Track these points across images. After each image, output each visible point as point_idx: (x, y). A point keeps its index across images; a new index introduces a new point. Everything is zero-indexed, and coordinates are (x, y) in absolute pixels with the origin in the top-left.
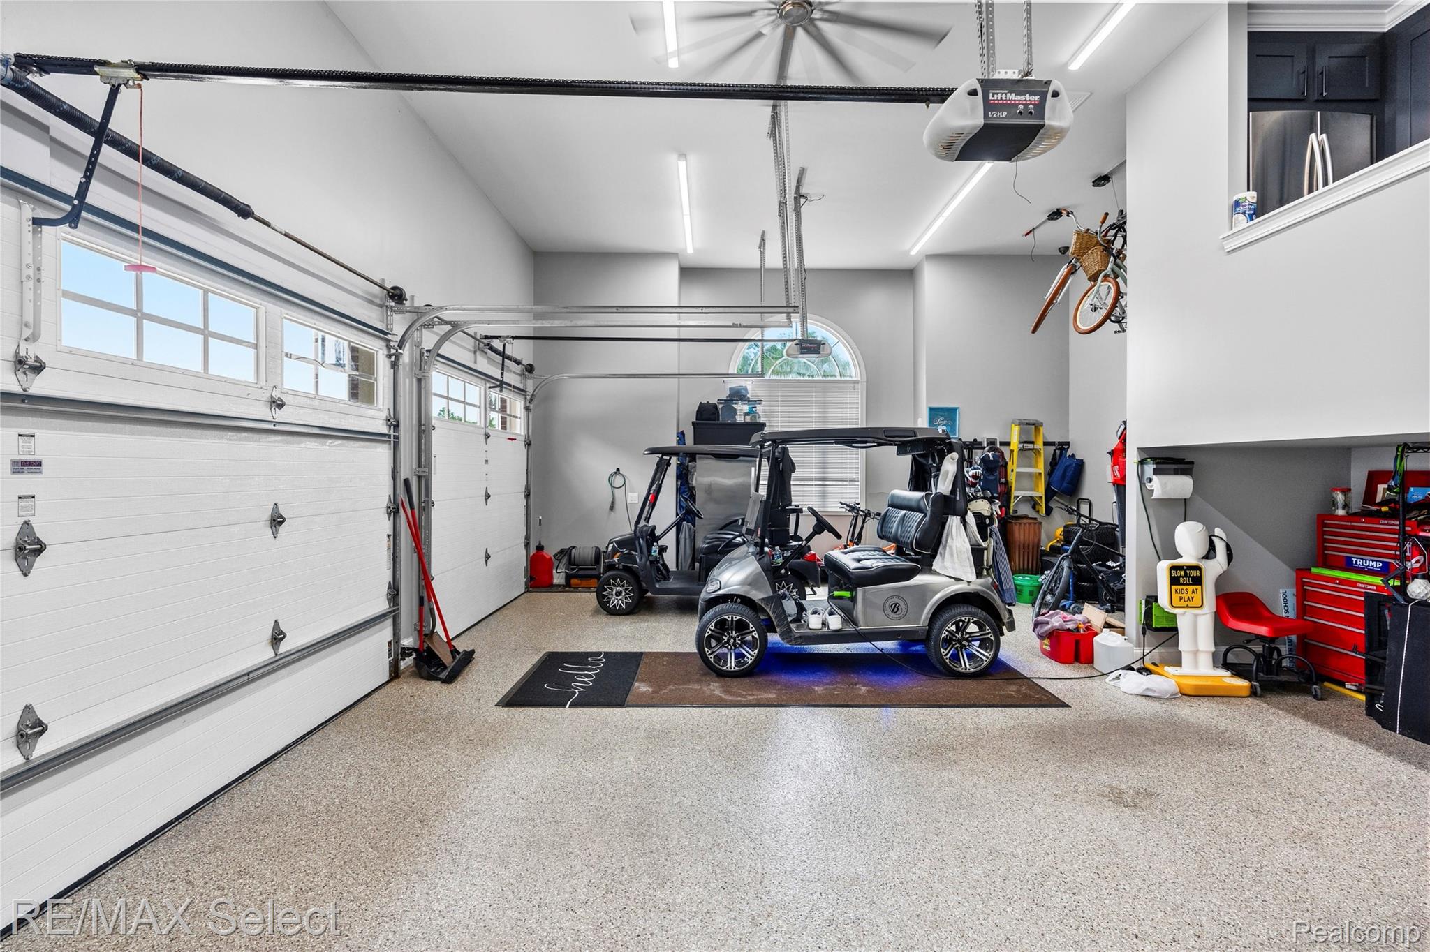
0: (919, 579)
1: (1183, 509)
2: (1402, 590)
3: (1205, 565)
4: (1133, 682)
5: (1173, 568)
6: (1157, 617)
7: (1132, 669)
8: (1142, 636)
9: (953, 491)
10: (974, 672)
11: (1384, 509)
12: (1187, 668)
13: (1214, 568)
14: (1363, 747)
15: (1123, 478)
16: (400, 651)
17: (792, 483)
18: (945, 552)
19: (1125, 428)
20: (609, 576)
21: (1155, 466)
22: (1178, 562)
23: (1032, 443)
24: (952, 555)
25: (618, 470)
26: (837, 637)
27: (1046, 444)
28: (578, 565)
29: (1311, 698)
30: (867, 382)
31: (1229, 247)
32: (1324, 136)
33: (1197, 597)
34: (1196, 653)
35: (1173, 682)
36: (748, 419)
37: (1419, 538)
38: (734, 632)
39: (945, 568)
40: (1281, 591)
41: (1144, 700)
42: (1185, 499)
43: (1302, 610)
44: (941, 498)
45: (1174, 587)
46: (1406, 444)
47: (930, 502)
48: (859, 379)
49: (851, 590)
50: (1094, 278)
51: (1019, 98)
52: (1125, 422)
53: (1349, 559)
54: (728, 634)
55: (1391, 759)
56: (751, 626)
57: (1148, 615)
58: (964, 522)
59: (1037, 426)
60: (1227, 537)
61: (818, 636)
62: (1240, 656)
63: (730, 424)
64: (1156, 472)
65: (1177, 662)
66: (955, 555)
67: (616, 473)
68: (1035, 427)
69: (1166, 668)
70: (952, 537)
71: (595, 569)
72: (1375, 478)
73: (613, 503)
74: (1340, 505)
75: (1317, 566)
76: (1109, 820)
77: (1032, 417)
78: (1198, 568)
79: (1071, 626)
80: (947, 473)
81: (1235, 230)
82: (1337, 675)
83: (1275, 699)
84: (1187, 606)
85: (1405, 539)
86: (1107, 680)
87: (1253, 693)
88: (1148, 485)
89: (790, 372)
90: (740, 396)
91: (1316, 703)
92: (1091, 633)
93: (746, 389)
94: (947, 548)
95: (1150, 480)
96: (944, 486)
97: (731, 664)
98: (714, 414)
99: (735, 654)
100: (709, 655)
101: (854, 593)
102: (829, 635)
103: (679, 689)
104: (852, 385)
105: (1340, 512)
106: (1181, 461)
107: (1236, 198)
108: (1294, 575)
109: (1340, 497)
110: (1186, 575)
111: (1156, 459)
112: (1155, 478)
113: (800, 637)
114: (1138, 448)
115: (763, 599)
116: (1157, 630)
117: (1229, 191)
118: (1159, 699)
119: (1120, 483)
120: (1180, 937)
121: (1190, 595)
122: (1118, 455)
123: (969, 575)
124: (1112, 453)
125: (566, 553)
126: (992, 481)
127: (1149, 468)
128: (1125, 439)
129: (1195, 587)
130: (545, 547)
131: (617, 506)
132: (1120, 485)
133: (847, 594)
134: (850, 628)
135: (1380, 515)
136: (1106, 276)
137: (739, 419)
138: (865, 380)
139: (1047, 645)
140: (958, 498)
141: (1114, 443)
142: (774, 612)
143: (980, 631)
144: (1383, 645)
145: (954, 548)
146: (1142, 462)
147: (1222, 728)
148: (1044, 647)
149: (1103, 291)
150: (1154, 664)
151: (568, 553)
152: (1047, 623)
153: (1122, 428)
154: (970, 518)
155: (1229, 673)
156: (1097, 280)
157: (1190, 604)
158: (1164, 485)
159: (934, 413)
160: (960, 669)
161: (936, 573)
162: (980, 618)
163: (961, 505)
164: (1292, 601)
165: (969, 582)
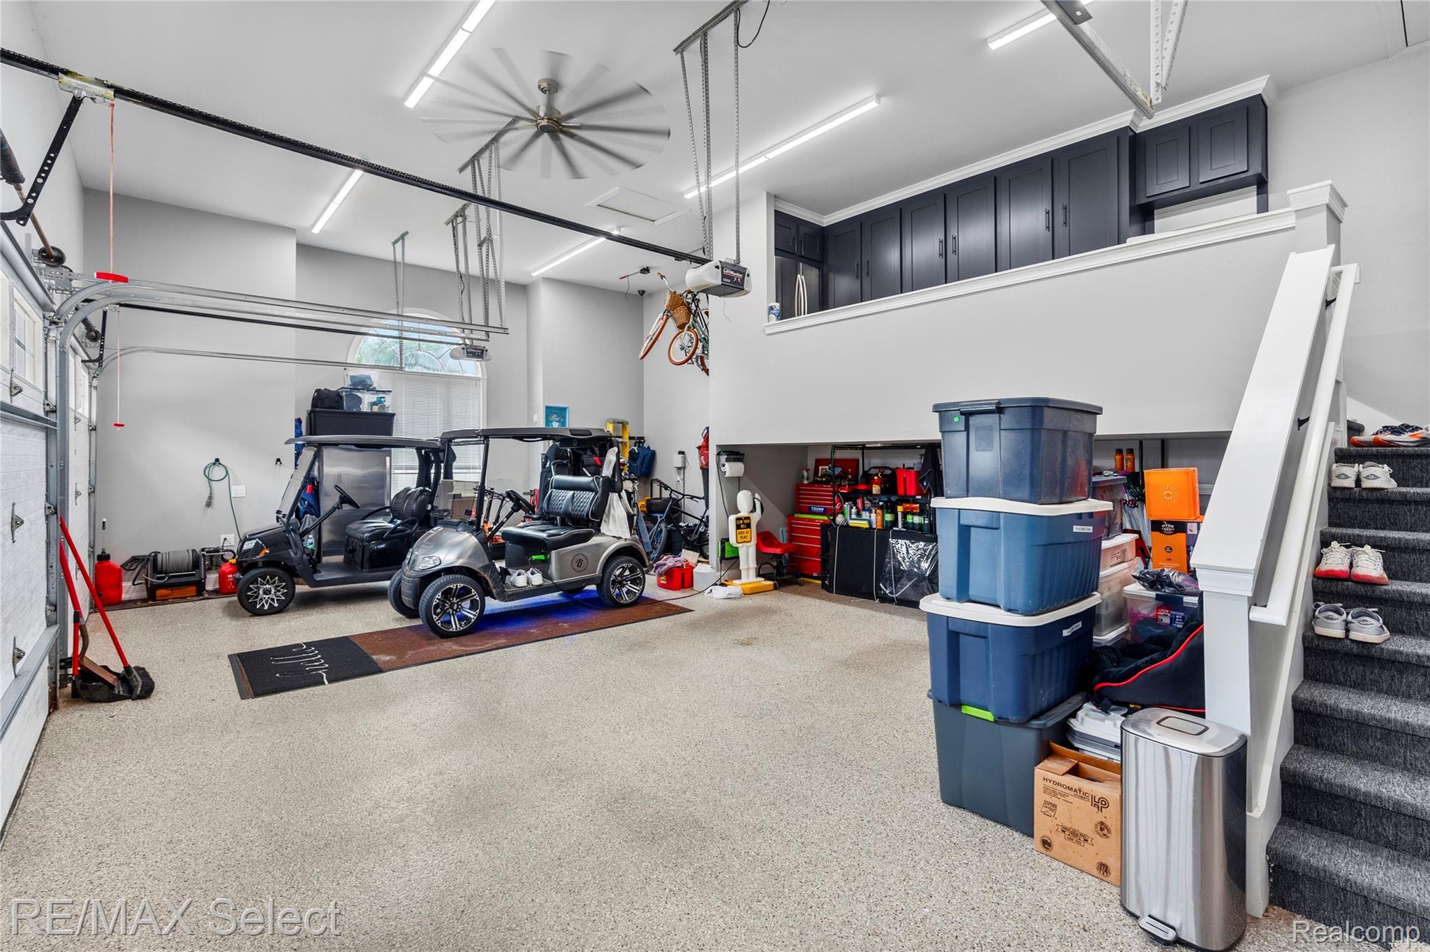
0: (595, 540)
1: (737, 483)
2: (834, 520)
3: (752, 516)
4: (719, 592)
5: (738, 519)
6: (728, 551)
7: (717, 585)
8: (719, 564)
9: (613, 475)
10: (631, 602)
11: (824, 479)
12: (744, 580)
13: (756, 517)
14: (824, 601)
15: (707, 464)
16: (58, 678)
17: (454, 471)
18: (609, 520)
19: (708, 432)
20: (255, 575)
21: (726, 457)
22: (739, 515)
23: (621, 437)
24: (615, 521)
25: (217, 460)
26: (540, 590)
27: (631, 438)
28: (166, 573)
29: (797, 586)
30: (487, 380)
31: (768, 332)
32: (803, 277)
33: (748, 535)
34: (748, 569)
35: (740, 587)
36: (376, 409)
37: (841, 493)
38: (455, 599)
39: (610, 530)
40: (781, 529)
41: (727, 600)
42: (739, 477)
43: (791, 539)
44: (606, 479)
45: (738, 531)
46: (835, 446)
47: (601, 484)
48: (480, 376)
49: (545, 554)
50: (681, 327)
51: (735, 274)
52: (708, 428)
53: (810, 507)
54: (450, 601)
55: (835, 604)
56: (473, 590)
57: (723, 550)
58: (620, 497)
59: (624, 424)
60: (761, 498)
61: (526, 591)
62: (767, 569)
63: (354, 413)
64: (727, 460)
65: (739, 577)
66: (617, 522)
67: (214, 464)
68: (623, 426)
69: (734, 581)
70: (613, 507)
71: (193, 575)
72: (819, 462)
73: (210, 498)
74: (805, 478)
75: (797, 513)
76: (744, 652)
77: (621, 417)
78: (748, 518)
79: (679, 564)
80: (610, 462)
81: (770, 323)
82: (807, 572)
83: (784, 589)
84: (744, 542)
85: (835, 494)
86: (705, 594)
87: (775, 588)
88: (722, 468)
89: (415, 365)
90: (366, 385)
91: (801, 587)
92: (691, 569)
93: (369, 377)
94: (611, 516)
95: (724, 465)
96: (607, 471)
97: (455, 626)
98: (337, 402)
99: (458, 617)
100: (437, 620)
101: (548, 556)
102: (532, 590)
103: (421, 652)
104: (475, 381)
105: (806, 482)
106: (737, 453)
107: (771, 304)
108: (786, 520)
109: (805, 474)
110: (743, 523)
111: (726, 452)
112: (726, 464)
113: (512, 595)
114: (717, 446)
115: (482, 567)
116: (728, 559)
117: (768, 301)
118: (735, 598)
119: (705, 467)
120: (792, 680)
121: (745, 535)
122: (703, 449)
123: (626, 534)
124: (699, 448)
125: (148, 560)
126: (634, 467)
127: (723, 458)
128: (708, 438)
129: (747, 530)
130: (111, 557)
131: (215, 502)
132: (705, 470)
133: (542, 557)
134: (549, 582)
135: (822, 483)
136: (689, 327)
137: (365, 408)
138: (486, 378)
139: (664, 580)
140: (616, 480)
141: (701, 442)
142: (491, 577)
143: (631, 573)
144: (828, 550)
145: (616, 517)
146: (719, 454)
147: (769, 606)
148: (662, 582)
149: (687, 338)
150: (726, 581)
151: (151, 558)
152: (665, 564)
153: (706, 431)
154: (624, 494)
155: (763, 579)
156: (684, 328)
157: (746, 540)
158: (731, 468)
159: (550, 411)
160: (622, 601)
161: (604, 534)
162: (634, 564)
163: (618, 485)
164: (785, 534)
165: (626, 539)
